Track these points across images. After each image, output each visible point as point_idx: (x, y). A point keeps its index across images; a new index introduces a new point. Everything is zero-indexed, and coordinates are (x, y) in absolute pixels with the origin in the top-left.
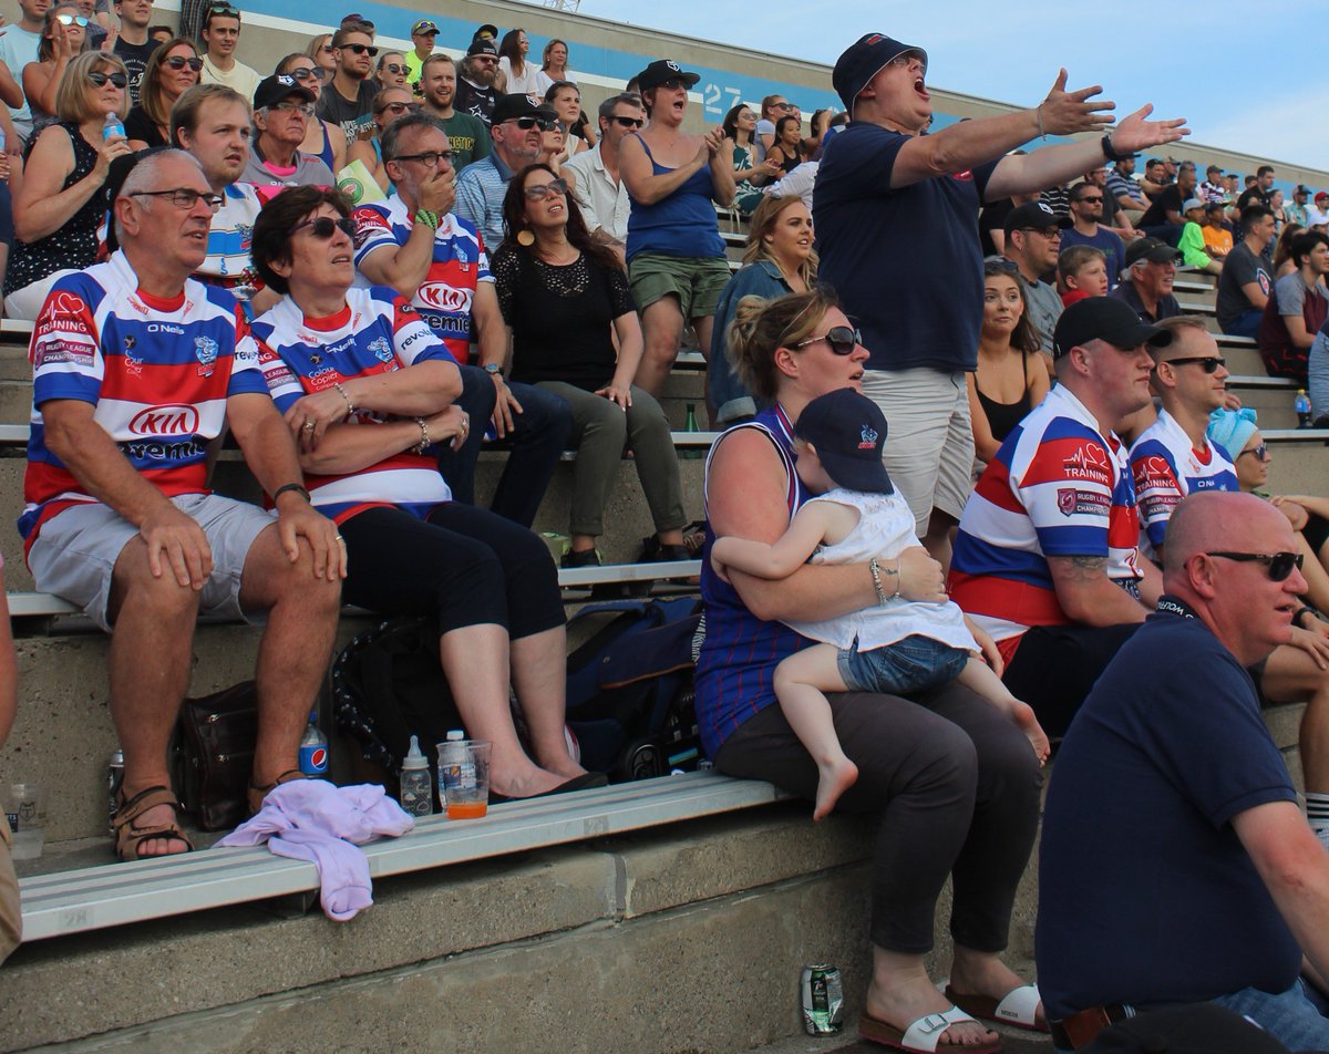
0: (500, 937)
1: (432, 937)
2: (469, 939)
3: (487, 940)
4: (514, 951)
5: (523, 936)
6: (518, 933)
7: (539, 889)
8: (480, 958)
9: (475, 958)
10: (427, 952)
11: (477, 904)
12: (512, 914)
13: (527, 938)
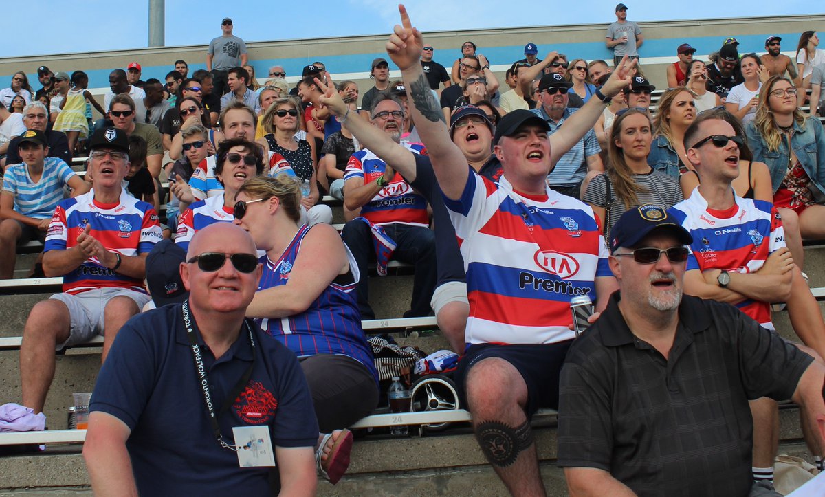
0: (56, 483)
1: (16, 478)
2: (37, 481)
3: (48, 483)
4: (67, 492)
5: (70, 484)
6: (67, 483)
7: (80, 462)
8: (48, 492)
9: (45, 492)
10: (13, 484)
11: (43, 465)
12: (63, 473)
13: (72, 486)
